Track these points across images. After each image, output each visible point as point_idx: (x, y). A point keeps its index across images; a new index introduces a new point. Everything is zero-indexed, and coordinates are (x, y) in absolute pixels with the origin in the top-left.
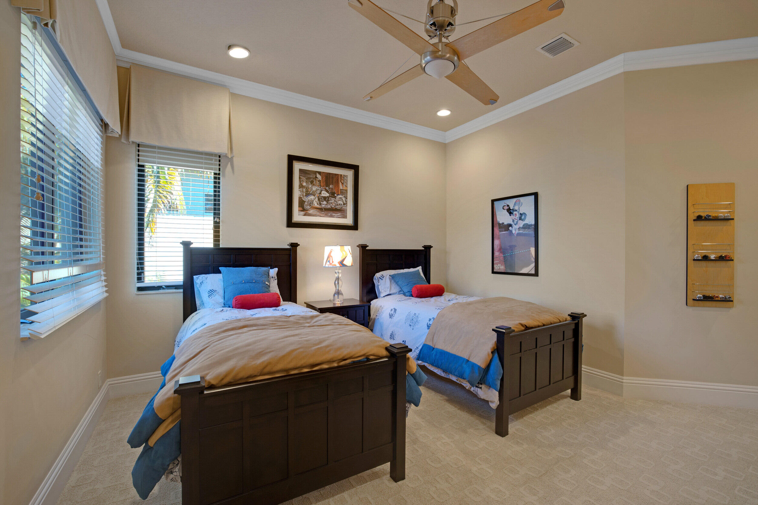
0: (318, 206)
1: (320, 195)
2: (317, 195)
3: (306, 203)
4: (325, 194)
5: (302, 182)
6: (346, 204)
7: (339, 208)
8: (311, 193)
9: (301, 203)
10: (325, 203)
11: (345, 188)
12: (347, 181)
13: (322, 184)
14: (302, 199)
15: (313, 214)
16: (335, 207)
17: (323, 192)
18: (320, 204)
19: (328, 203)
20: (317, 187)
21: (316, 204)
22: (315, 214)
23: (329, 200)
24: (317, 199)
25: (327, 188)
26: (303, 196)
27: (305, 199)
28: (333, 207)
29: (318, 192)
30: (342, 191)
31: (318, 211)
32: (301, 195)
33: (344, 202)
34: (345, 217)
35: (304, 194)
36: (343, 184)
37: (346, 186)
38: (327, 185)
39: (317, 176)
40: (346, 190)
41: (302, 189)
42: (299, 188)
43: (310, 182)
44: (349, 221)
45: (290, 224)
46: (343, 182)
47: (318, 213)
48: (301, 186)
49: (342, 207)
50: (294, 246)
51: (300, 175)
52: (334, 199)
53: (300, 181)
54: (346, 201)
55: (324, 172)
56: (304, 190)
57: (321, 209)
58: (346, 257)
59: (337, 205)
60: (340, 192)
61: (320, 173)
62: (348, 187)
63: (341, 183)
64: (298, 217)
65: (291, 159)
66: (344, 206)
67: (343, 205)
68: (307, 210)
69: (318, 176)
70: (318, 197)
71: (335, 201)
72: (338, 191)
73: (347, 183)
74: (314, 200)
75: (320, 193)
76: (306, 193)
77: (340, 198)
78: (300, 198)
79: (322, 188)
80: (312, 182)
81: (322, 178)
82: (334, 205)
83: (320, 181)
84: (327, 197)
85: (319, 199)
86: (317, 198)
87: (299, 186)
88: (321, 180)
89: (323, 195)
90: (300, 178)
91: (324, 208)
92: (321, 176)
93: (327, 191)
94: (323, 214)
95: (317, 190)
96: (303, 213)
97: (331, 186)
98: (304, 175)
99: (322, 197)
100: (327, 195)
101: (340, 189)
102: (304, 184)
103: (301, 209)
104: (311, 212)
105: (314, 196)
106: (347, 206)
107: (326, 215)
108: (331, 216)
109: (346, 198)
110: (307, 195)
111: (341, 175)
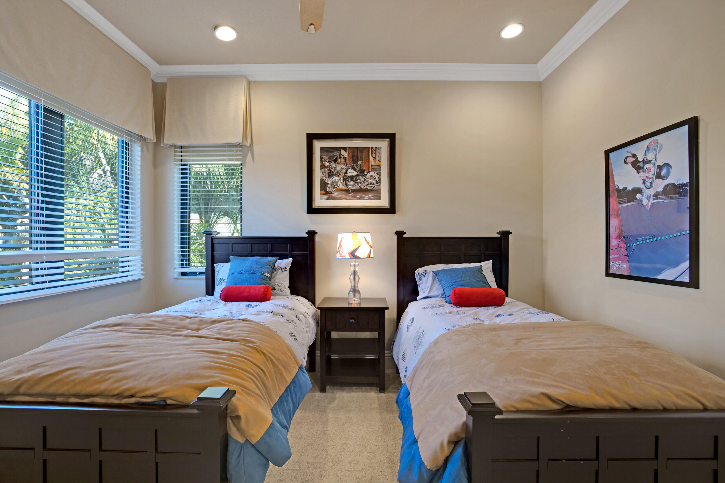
0: (344, 188)
1: (346, 174)
2: (342, 175)
3: (329, 185)
4: (352, 173)
5: (324, 162)
6: (380, 182)
7: (370, 188)
8: (334, 173)
9: (324, 185)
10: (352, 183)
11: (377, 163)
12: (380, 154)
13: (348, 162)
14: (324, 181)
15: (339, 197)
16: (365, 187)
17: (349, 171)
18: (346, 185)
19: (355, 183)
20: (341, 166)
21: (341, 186)
22: (340, 197)
23: (358, 179)
24: (342, 180)
25: (355, 166)
26: (325, 177)
27: (328, 180)
28: (362, 187)
29: (344, 171)
30: (374, 167)
31: (344, 193)
32: (323, 177)
33: (377, 180)
34: (379, 198)
35: (327, 175)
36: (375, 158)
37: (378, 160)
38: (355, 161)
39: (342, 153)
40: (380, 166)
41: (324, 170)
42: (321, 169)
43: (333, 161)
44: (384, 202)
45: (311, 210)
46: (375, 157)
47: (344, 196)
48: (323, 167)
49: (374, 186)
50: (312, 234)
51: (321, 155)
52: (364, 177)
53: (322, 161)
54: (380, 179)
55: (350, 148)
56: (327, 171)
57: (347, 191)
58: (358, 247)
59: (368, 184)
60: (372, 168)
61: (345, 149)
62: (382, 162)
63: (373, 157)
64: (320, 202)
65: (311, 137)
66: (376, 185)
67: (375, 183)
68: (331, 193)
69: (344, 153)
70: (344, 177)
71: (365, 180)
72: (369, 168)
73: (380, 157)
74: (339, 180)
75: (346, 173)
76: (329, 174)
77: (372, 175)
78: (322, 180)
79: (348, 166)
80: (336, 161)
81: (348, 155)
82: (364, 184)
83: (345, 159)
84: (355, 176)
85: (344, 180)
86: (342, 178)
87: (321, 167)
88: (346, 157)
89: (349, 174)
90: (321, 158)
91: (351, 190)
92: (346, 153)
93: (355, 169)
94: (351, 196)
95: (342, 169)
96: (326, 197)
97: (359, 163)
98: (326, 154)
99: (348, 176)
100: (355, 173)
101: (372, 165)
102: (327, 164)
103: (324, 192)
104: (335, 194)
105: (339, 176)
106: (381, 184)
107: (355, 198)
108: (361, 198)
109: (380, 175)
110: (331, 175)
111: (372, 148)
